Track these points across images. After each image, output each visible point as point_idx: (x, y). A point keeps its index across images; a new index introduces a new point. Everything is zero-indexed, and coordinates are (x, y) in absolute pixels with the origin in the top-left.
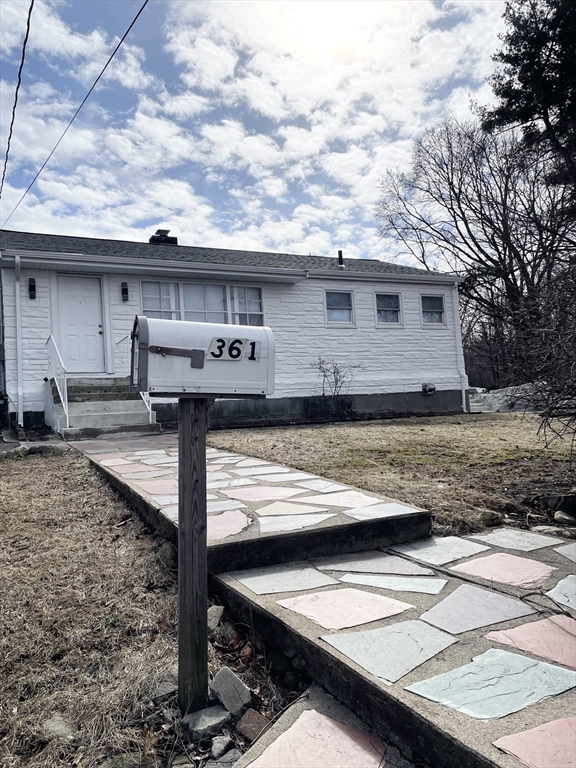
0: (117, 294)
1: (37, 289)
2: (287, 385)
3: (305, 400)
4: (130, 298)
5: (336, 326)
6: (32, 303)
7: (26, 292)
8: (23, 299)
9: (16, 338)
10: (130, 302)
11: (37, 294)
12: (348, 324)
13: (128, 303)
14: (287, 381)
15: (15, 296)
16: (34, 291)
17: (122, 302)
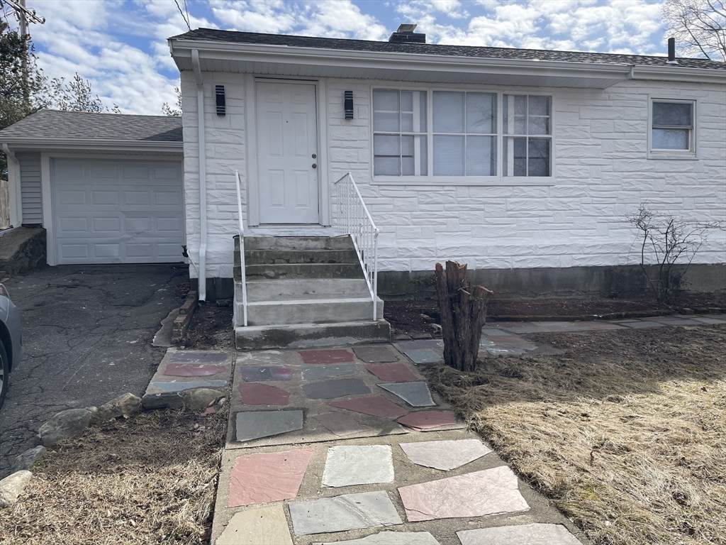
0: (338, 108)
1: (228, 102)
2: (582, 247)
3: (608, 270)
4: (355, 116)
5: (665, 155)
6: (221, 122)
7: (212, 107)
8: (209, 116)
9: (198, 173)
10: (355, 121)
11: (228, 110)
12: (683, 153)
13: (353, 122)
14: (581, 242)
15: (197, 112)
16: (223, 104)
17: (344, 122)
